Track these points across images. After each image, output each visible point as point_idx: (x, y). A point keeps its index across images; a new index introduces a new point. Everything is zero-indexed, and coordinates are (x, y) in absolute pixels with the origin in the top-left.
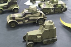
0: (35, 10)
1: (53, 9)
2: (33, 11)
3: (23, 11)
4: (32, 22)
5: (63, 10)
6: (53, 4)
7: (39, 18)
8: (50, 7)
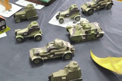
0: (61, 45)
1: (84, 36)
2: (58, 46)
3: (48, 45)
4: (58, 57)
5: (97, 36)
6: (85, 31)
7: (66, 52)
8: (81, 35)
